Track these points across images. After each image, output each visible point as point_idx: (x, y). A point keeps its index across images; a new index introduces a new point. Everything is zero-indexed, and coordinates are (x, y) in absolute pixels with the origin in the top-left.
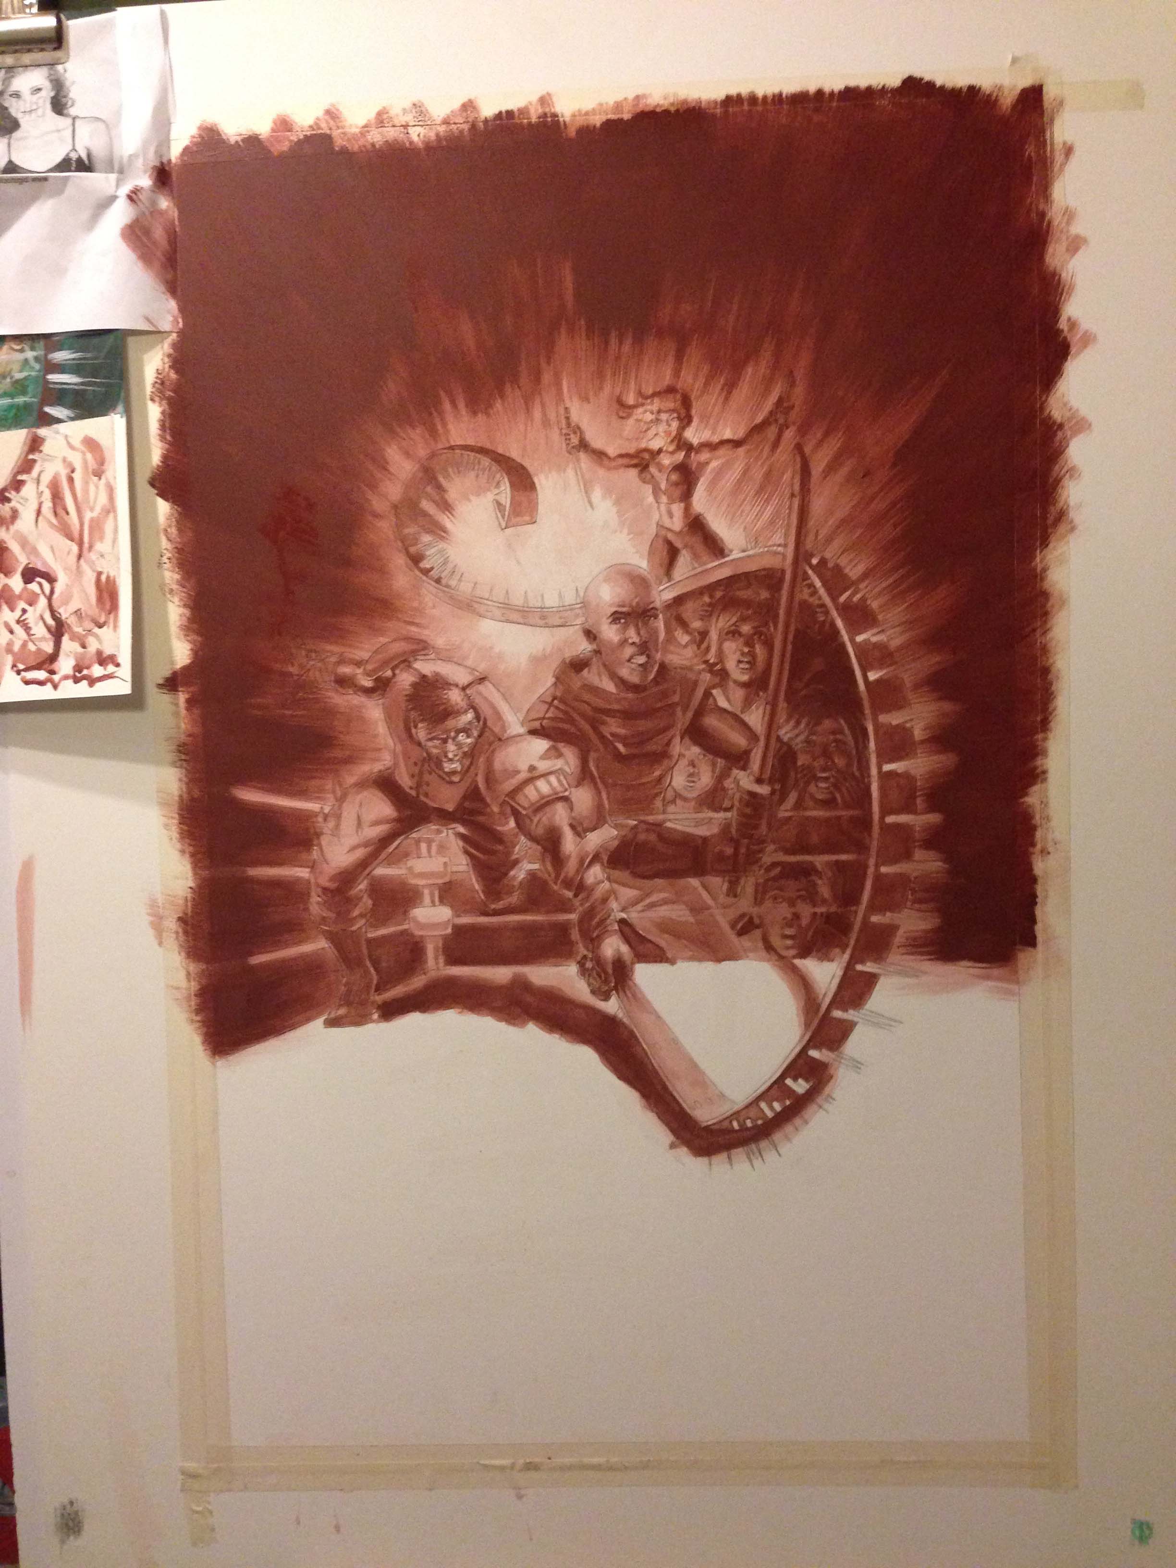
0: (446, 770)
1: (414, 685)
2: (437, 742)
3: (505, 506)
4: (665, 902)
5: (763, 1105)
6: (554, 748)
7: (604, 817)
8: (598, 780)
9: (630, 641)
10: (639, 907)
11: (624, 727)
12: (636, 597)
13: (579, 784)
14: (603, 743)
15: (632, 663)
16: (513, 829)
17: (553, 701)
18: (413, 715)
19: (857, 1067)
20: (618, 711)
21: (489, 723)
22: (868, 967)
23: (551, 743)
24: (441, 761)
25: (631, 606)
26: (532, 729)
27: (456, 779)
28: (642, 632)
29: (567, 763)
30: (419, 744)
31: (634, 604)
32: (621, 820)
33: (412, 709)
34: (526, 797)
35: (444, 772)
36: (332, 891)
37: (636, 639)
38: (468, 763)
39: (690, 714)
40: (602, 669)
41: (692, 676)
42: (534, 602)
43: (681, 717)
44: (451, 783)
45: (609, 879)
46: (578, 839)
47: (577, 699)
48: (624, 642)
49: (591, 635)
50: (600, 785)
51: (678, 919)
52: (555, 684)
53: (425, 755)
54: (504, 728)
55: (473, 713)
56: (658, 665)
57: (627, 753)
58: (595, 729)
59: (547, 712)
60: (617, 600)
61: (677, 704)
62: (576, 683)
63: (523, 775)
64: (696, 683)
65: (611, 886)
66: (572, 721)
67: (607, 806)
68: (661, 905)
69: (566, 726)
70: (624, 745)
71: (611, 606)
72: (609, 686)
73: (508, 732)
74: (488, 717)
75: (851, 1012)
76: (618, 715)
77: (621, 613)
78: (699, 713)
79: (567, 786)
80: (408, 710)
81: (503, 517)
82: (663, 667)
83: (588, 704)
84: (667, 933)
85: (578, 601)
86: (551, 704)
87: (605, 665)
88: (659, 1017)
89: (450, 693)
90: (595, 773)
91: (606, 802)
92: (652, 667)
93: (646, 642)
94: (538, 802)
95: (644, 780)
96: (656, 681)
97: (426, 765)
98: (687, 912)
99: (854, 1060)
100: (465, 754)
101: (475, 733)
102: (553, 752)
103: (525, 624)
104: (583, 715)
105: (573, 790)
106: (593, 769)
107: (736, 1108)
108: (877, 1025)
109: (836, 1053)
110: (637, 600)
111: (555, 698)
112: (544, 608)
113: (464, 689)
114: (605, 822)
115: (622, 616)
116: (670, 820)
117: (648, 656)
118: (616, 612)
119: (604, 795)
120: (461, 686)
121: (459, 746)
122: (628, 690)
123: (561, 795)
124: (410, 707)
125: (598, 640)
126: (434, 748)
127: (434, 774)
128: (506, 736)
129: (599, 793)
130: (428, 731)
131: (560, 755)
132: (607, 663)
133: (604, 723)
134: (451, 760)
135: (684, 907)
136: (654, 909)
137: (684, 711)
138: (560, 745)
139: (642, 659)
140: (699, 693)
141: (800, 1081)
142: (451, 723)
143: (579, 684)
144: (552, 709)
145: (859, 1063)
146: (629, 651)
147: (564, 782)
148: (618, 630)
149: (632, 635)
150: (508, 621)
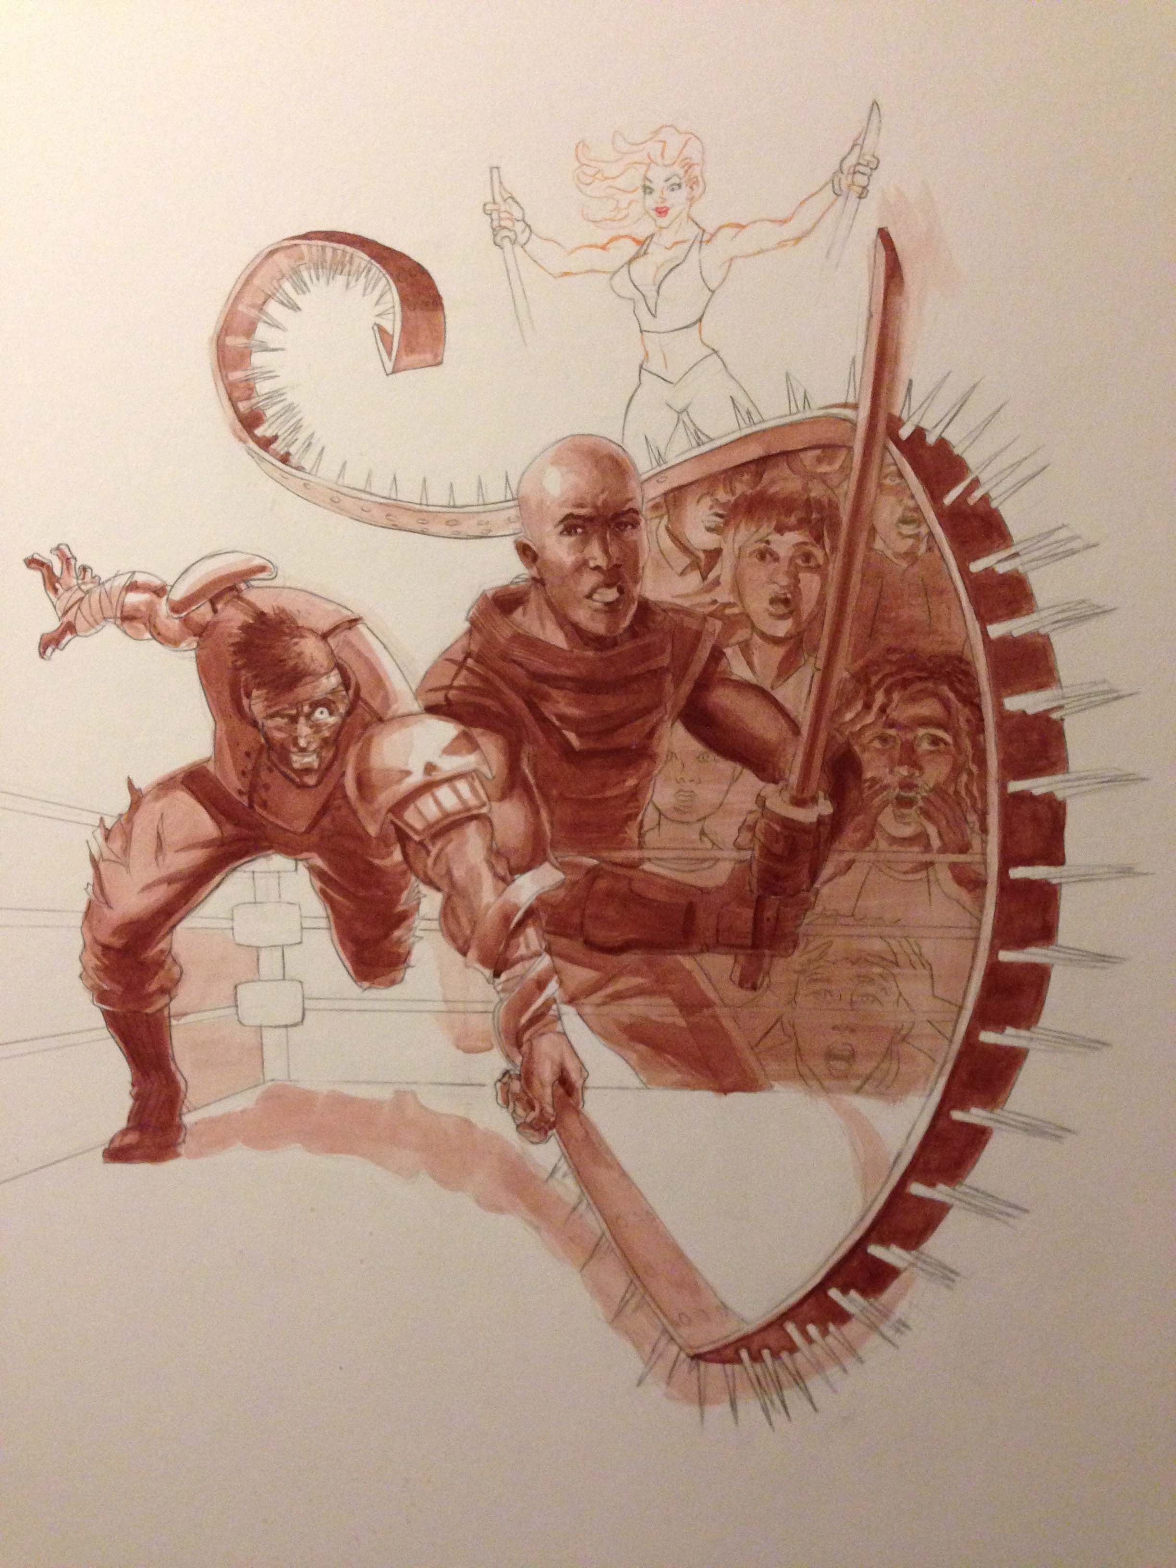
0: (296, 766)
1: (246, 628)
2: (280, 721)
3: (392, 336)
4: (640, 992)
5: (791, 1328)
6: (465, 735)
7: (544, 851)
8: (535, 790)
9: (592, 564)
10: (597, 997)
11: (578, 704)
12: (602, 492)
13: (504, 796)
14: (543, 730)
15: (594, 601)
16: (399, 864)
17: (465, 659)
18: (245, 675)
19: (949, 1279)
20: (568, 678)
21: (364, 693)
22: (975, 1115)
23: (461, 728)
24: (289, 752)
25: (595, 507)
26: (432, 704)
27: (311, 780)
28: (613, 549)
29: (486, 761)
30: (254, 724)
31: (599, 503)
32: (573, 857)
33: (244, 666)
34: (420, 813)
35: (294, 770)
36: (118, 951)
37: (601, 561)
38: (331, 754)
39: (686, 688)
40: (545, 608)
41: (692, 624)
42: (438, 496)
43: (672, 690)
44: (303, 786)
45: (549, 950)
46: (501, 885)
47: (505, 657)
48: (581, 566)
49: (528, 553)
50: (539, 800)
51: (659, 1019)
52: (470, 632)
53: (263, 741)
54: (387, 701)
55: (339, 677)
56: (636, 603)
57: (585, 747)
58: (533, 708)
59: (457, 675)
60: (572, 495)
61: (667, 669)
62: (503, 631)
63: (417, 778)
64: (698, 636)
65: (553, 962)
66: (496, 694)
67: (548, 833)
68: (631, 997)
69: (488, 702)
70: (580, 735)
71: (561, 505)
72: (557, 638)
73: (394, 707)
74: (361, 682)
75: (941, 1187)
76: (570, 684)
77: (579, 517)
78: (704, 684)
79: (484, 798)
80: (237, 669)
81: (389, 354)
82: (645, 608)
83: (520, 665)
84: (642, 1041)
85: (509, 497)
86: (461, 665)
87: (549, 603)
88: (624, 1174)
89: (303, 642)
90: (532, 781)
91: (547, 827)
92: (628, 608)
93: (617, 566)
94: (437, 822)
95: (609, 793)
96: (632, 632)
97: (264, 759)
98: (676, 1011)
99: (945, 1267)
100: (325, 741)
101: (342, 709)
102: (464, 741)
103: (423, 533)
104: (513, 685)
105: (495, 805)
106: (527, 771)
107: (748, 1329)
108: (984, 1212)
109: (913, 1252)
110: (602, 497)
111: (468, 655)
112: (454, 507)
113: (324, 637)
114: (546, 859)
115: (580, 522)
116: (649, 859)
117: (621, 591)
118: (570, 516)
119: (544, 814)
120: (320, 633)
121: (317, 727)
122: (586, 644)
123: (475, 812)
124: (239, 663)
125: (539, 561)
126: (277, 729)
127: (276, 772)
128: (390, 714)
129: (536, 813)
130: (266, 703)
131: (474, 747)
132: (553, 600)
133: (545, 697)
134: (303, 750)
135: (668, 1001)
136: (621, 1002)
137: (677, 684)
138: (476, 732)
139: (611, 595)
140: (704, 653)
141: (853, 1294)
142: (304, 691)
143: (508, 632)
144: (464, 672)
145: (952, 1272)
146: (589, 580)
147: (482, 792)
148: (570, 547)
149: (595, 554)
150: (396, 527)
